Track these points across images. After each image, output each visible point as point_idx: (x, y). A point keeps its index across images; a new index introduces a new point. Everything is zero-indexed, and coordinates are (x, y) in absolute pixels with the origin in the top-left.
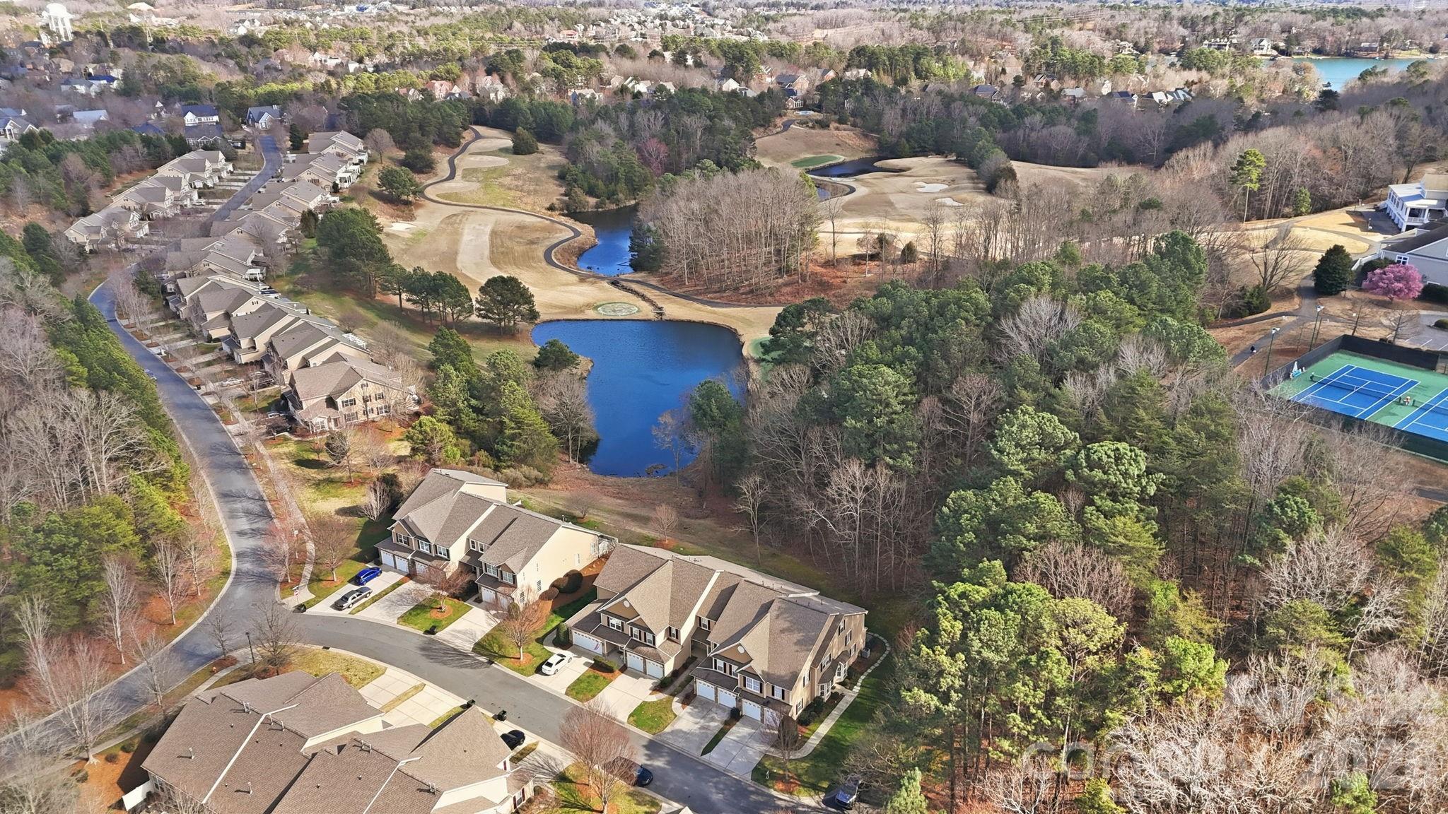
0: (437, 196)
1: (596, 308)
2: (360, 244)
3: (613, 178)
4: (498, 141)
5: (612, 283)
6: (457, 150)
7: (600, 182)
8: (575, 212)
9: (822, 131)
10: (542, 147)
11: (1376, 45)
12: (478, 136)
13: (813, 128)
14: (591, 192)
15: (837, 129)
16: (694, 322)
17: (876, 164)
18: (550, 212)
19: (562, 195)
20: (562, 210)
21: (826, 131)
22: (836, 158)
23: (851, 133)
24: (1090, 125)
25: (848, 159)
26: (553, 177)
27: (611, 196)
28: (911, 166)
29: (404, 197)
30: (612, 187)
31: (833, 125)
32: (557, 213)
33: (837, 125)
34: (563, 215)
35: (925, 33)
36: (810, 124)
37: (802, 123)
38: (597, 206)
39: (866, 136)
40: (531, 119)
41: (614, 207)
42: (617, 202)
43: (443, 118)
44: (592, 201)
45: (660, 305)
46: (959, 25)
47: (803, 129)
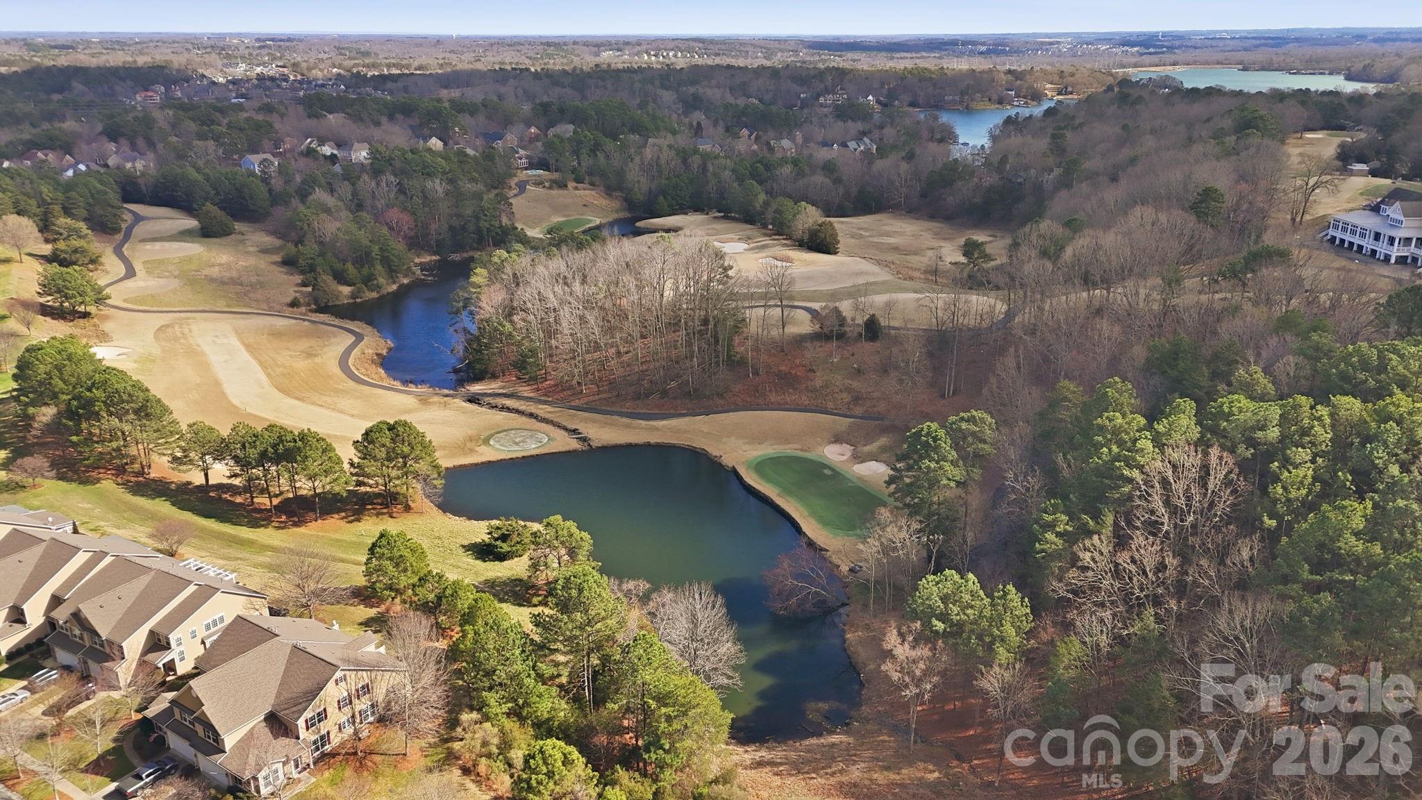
0: (125, 301)
1: (486, 441)
2: (125, 397)
3: (362, 259)
4: (170, 222)
5: (470, 401)
6: (119, 237)
7: (349, 266)
8: (327, 306)
9: (561, 192)
10: (238, 226)
11: (957, 98)
12: (138, 218)
13: (550, 188)
14: (341, 278)
15: (576, 188)
16: (636, 445)
17: (638, 224)
18: (291, 309)
19: (298, 285)
20: (309, 305)
21: (566, 192)
22: (590, 221)
23: (594, 193)
24: (836, 175)
25: (604, 221)
26: (275, 263)
27: (368, 281)
28: (680, 225)
29: (82, 309)
30: (365, 271)
31: (571, 184)
32: (303, 309)
33: (575, 184)
34: (311, 311)
35: (569, 91)
36: (547, 184)
37: (539, 183)
38: (353, 296)
39: (610, 195)
40: (213, 192)
41: (375, 295)
42: (378, 287)
43: (92, 196)
44: (346, 290)
45: (574, 427)
46: (600, 83)
47: (540, 190)
